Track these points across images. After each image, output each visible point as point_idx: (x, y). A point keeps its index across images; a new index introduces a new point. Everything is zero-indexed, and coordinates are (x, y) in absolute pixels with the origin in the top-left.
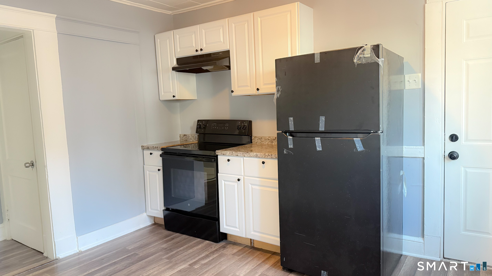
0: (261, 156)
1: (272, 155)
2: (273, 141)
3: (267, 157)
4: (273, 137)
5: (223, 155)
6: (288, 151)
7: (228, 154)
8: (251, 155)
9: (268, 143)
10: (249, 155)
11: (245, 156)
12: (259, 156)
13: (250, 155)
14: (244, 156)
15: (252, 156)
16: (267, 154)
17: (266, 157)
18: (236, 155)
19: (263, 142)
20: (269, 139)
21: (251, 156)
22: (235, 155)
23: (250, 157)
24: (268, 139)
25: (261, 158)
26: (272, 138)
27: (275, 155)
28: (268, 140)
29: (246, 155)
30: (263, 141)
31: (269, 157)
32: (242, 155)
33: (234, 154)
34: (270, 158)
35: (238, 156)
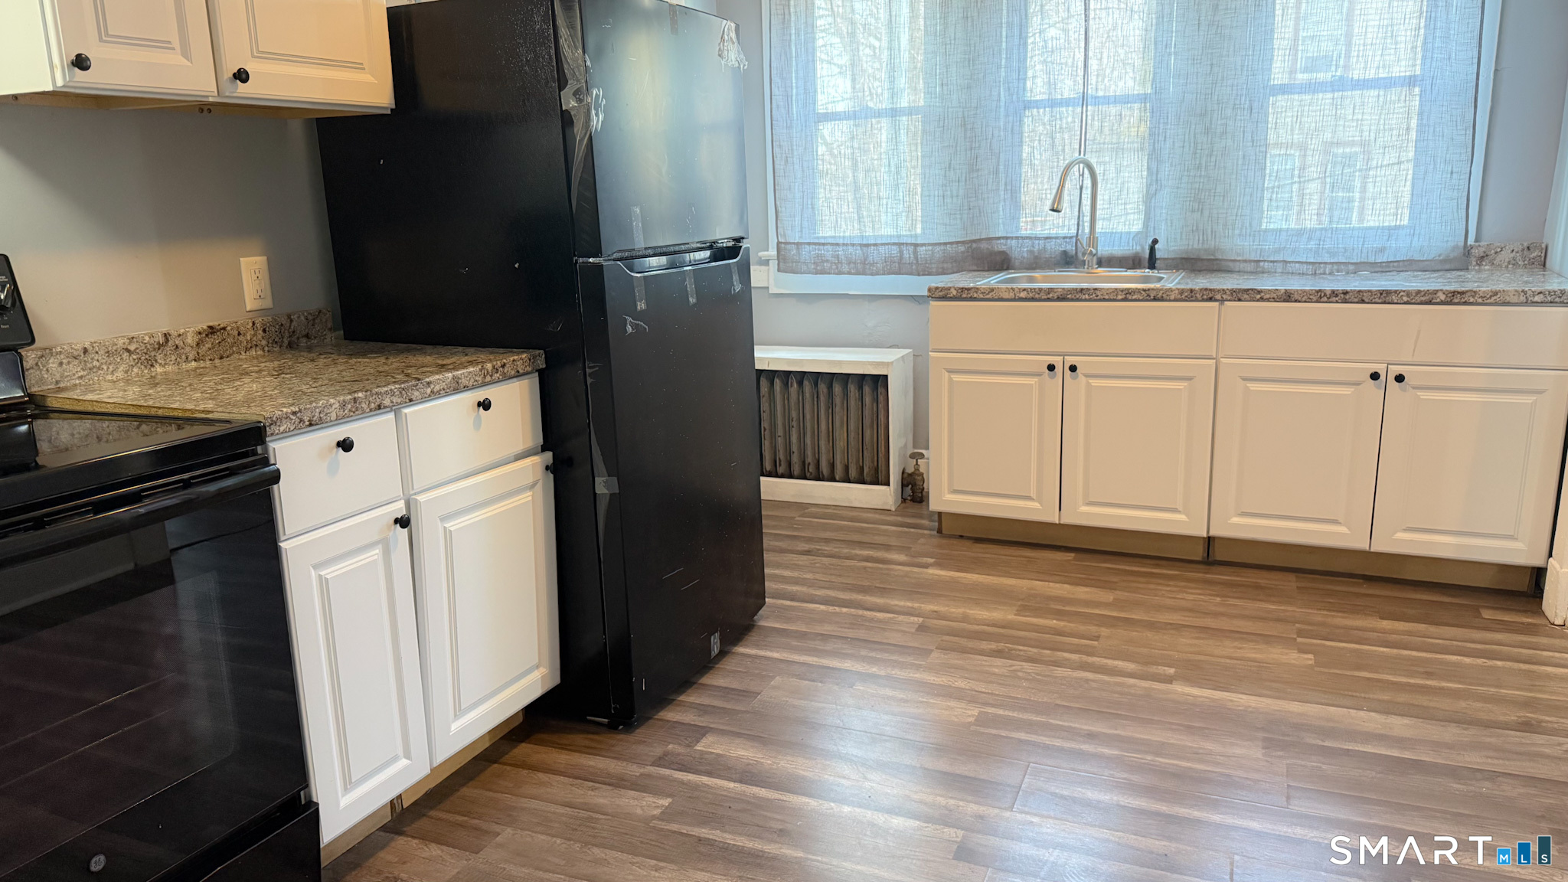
0: (472, 380)
1: (503, 366)
2: (153, 354)
3: (491, 376)
4: (152, 336)
5: (311, 425)
6: (636, 322)
7: (333, 416)
8: (437, 388)
9: (126, 372)
10: (429, 391)
11: (413, 397)
12: (464, 381)
13: (432, 386)
14: (411, 400)
15: (439, 392)
16: (489, 366)
17: (488, 379)
18: (373, 406)
19: (99, 368)
20: (132, 348)
21: (435, 390)
22: (371, 410)
23: (435, 395)
24: (128, 350)
25: (474, 388)
26: (147, 338)
27: (514, 360)
28: (126, 354)
29: (416, 393)
30: (98, 364)
31: (498, 375)
32: (399, 401)
33: (363, 405)
34: (501, 377)
35: (385, 407)
